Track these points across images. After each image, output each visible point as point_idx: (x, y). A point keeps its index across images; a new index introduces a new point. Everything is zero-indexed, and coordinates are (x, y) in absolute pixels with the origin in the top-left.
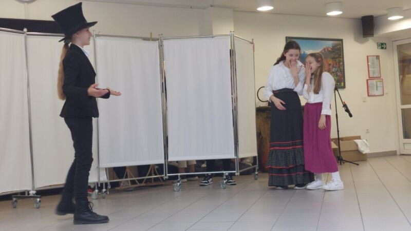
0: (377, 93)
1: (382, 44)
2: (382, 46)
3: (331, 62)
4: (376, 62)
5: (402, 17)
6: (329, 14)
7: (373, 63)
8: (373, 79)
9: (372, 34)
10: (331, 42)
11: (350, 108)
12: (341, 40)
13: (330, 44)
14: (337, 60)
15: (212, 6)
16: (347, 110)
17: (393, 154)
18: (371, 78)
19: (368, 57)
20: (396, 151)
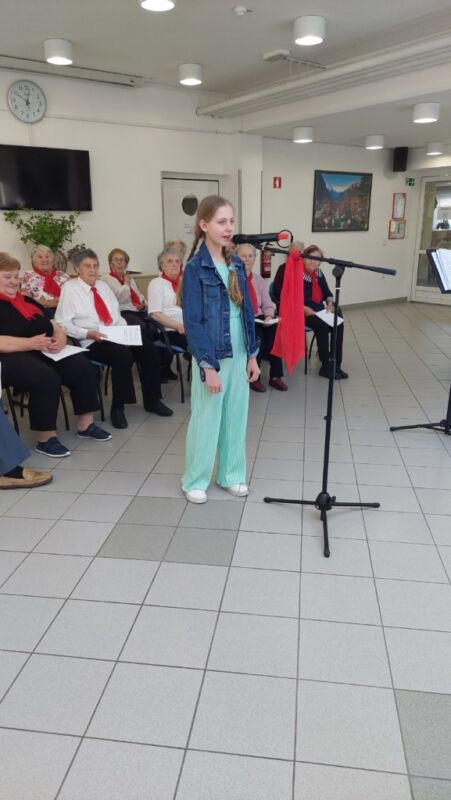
0: (398, 235)
1: (411, 180)
2: (410, 182)
3: (357, 201)
4: (402, 200)
8: (396, 220)
9: (404, 169)
10: (361, 177)
12: (371, 175)
14: (364, 198)
15: (240, 132)
17: (402, 301)
18: (394, 219)
19: (394, 195)
20: (406, 298)
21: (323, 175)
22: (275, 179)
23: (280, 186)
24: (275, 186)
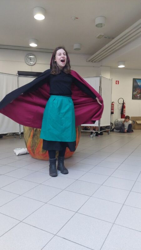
21: (137, 80)
22: (116, 81)
23: (118, 84)
24: (116, 84)
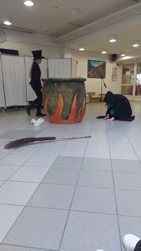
0: (115, 80)
1: (118, 64)
4: (115, 70)
5: (125, 55)
6: (102, 53)
7: (114, 70)
8: (114, 76)
9: (115, 61)
10: (102, 62)
11: (106, 85)
12: (105, 62)
13: (102, 63)
14: (103, 69)
15: (64, 47)
16: (105, 86)
18: (113, 75)
19: (113, 68)
21: (90, 61)
23: (77, 64)
